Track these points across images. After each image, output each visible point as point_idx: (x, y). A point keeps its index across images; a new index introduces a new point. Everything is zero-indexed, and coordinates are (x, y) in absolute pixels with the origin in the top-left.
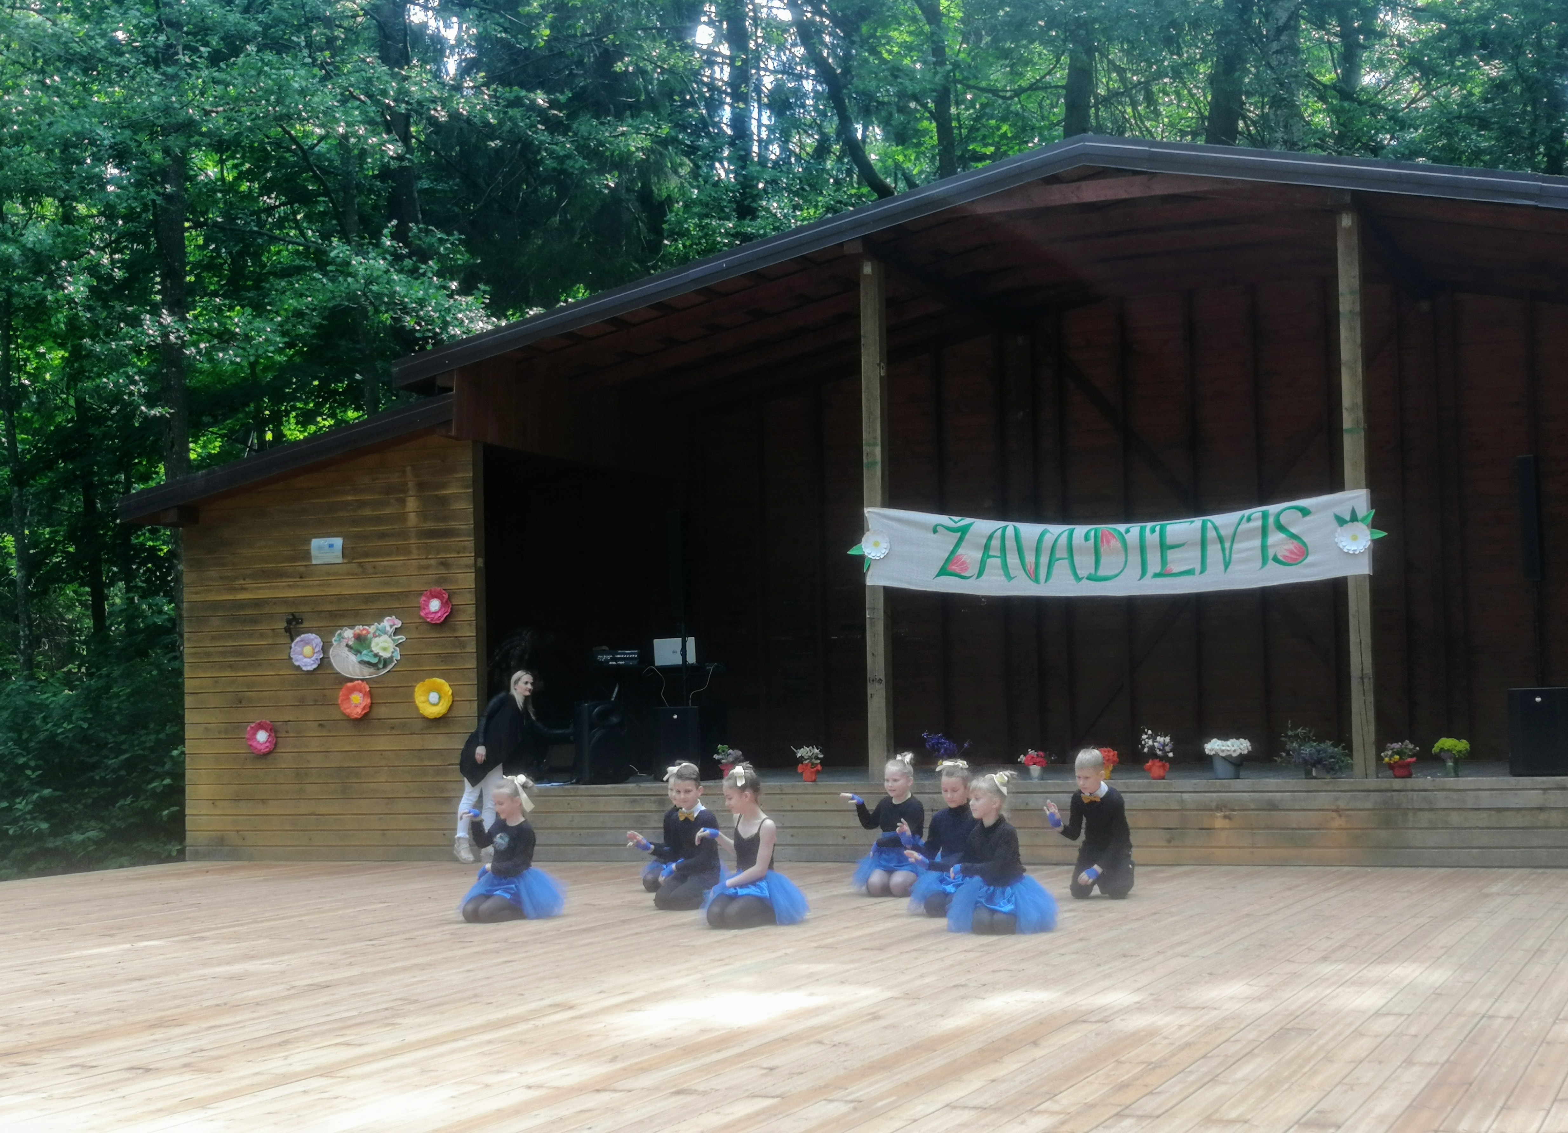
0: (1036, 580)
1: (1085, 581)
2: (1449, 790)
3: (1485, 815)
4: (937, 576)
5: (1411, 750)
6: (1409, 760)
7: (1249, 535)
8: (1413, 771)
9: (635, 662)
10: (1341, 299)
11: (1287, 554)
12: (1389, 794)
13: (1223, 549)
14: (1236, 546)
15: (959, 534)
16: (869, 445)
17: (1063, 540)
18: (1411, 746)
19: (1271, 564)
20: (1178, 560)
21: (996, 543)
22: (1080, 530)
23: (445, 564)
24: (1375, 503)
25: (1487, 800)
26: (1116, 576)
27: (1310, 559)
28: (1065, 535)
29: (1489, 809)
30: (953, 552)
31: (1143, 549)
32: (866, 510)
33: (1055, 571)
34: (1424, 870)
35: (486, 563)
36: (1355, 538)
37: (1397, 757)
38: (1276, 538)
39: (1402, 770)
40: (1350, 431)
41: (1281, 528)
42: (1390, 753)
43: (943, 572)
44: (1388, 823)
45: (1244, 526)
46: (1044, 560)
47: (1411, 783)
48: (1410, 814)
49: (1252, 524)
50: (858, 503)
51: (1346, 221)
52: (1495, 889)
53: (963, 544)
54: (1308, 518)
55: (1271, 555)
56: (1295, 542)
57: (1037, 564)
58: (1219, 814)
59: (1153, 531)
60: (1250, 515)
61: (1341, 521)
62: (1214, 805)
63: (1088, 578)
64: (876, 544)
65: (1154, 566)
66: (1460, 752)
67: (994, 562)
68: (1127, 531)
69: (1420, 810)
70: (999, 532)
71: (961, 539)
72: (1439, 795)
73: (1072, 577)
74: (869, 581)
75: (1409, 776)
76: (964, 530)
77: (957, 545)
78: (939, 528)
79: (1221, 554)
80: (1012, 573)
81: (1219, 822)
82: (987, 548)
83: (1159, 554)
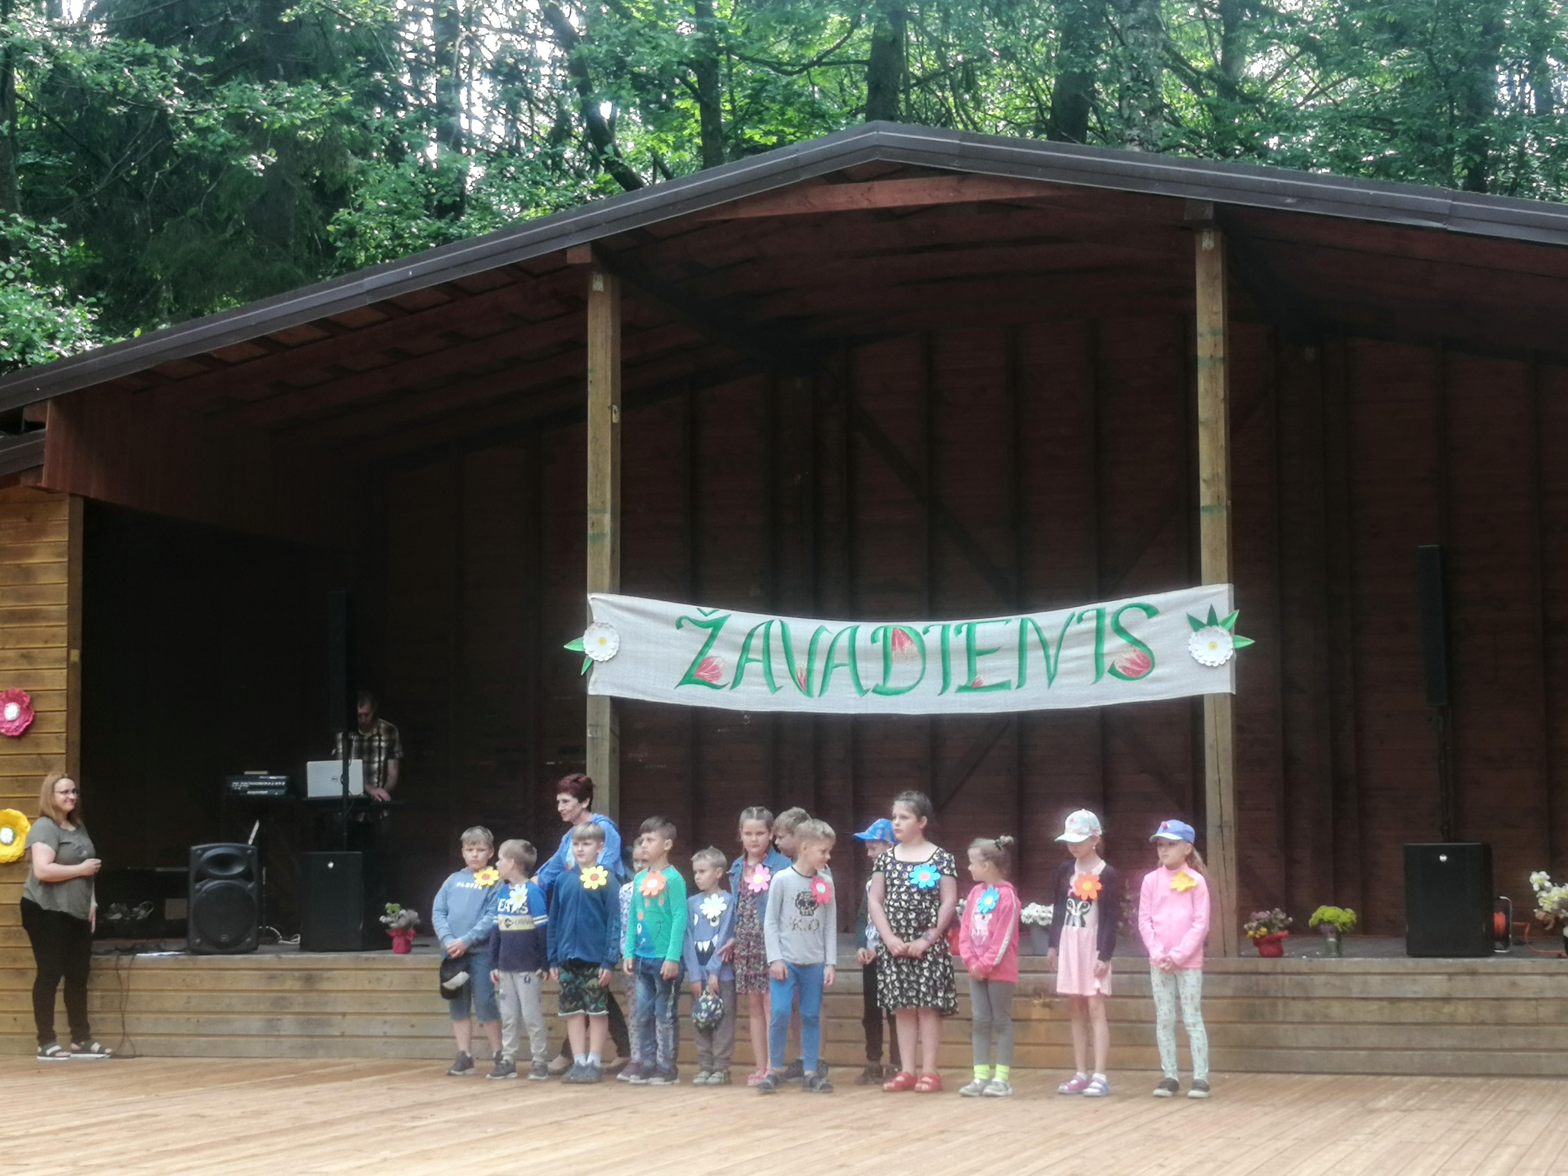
0: (808, 693)
1: (870, 694)
2: (1330, 973)
3: (1374, 1006)
4: (680, 684)
5: (1282, 921)
6: (1280, 933)
7: (1079, 639)
8: (1285, 949)
9: (282, 792)
10: (1199, 340)
11: (1128, 665)
12: (1254, 978)
13: (1047, 657)
14: (1064, 653)
15: (710, 630)
16: (595, 511)
17: (844, 641)
18: (1282, 916)
19: (1107, 678)
20: (990, 670)
21: (757, 642)
22: (866, 630)
23: (27, 657)
24: (1239, 602)
25: (1376, 986)
26: (911, 688)
27: (1156, 672)
28: (846, 636)
29: (1380, 999)
30: (701, 653)
31: (945, 654)
32: (590, 597)
33: (833, 680)
34: (1297, 1077)
35: (83, 656)
36: (1213, 646)
37: (1264, 930)
38: (1113, 643)
39: (1271, 947)
40: (1209, 509)
41: (1120, 631)
42: (1255, 924)
43: (688, 679)
44: (1252, 1016)
45: (1074, 628)
46: (819, 665)
47: (1281, 963)
48: (1280, 1003)
49: (1084, 626)
50: (580, 587)
51: (1207, 243)
52: (1382, 1103)
53: (716, 643)
54: (1155, 619)
55: (1107, 667)
56: (1137, 649)
57: (809, 671)
58: (1036, 1002)
59: (959, 631)
60: (1082, 614)
61: (1196, 624)
62: (1030, 989)
63: (874, 691)
64: (602, 641)
65: (959, 677)
66: (1344, 924)
67: (755, 666)
68: (926, 631)
69: (1294, 998)
70: (762, 629)
71: (712, 637)
72: (1319, 980)
73: (854, 689)
74: (592, 690)
75: (1279, 954)
76: (716, 626)
77: (707, 645)
78: (683, 622)
79: (1044, 663)
80: (778, 682)
81: (1037, 1011)
82: (745, 648)
83: (965, 662)
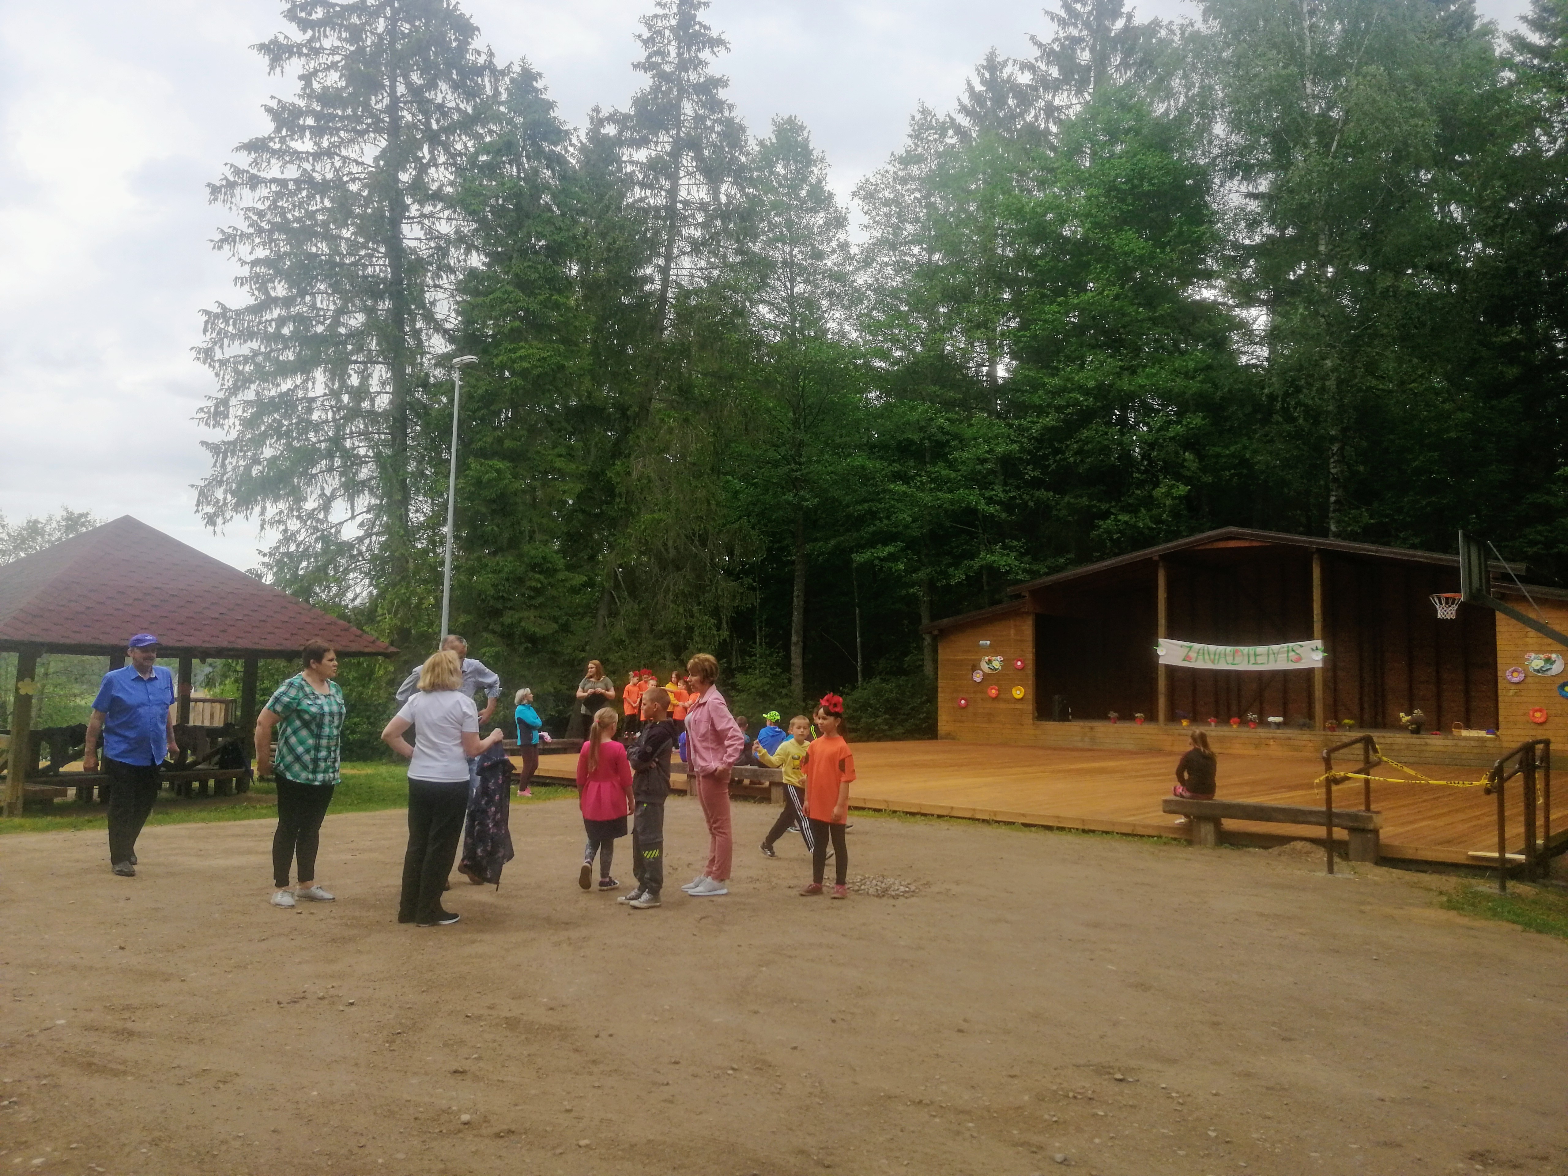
2: (1347, 736)
4: (1182, 662)
6: (1334, 725)
7: (1283, 653)
8: (1335, 729)
10: (1314, 580)
11: (1295, 660)
12: (1327, 736)
14: (1279, 656)
15: (1190, 648)
16: (1160, 619)
17: (1223, 651)
19: (1290, 663)
20: (1260, 659)
21: (1201, 651)
22: (1229, 648)
23: (1023, 650)
24: (1325, 644)
26: (1240, 663)
27: (1302, 661)
30: (1187, 654)
31: (1249, 655)
32: (1159, 639)
33: (1220, 661)
35: (1036, 651)
36: (1317, 656)
37: (1330, 725)
38: (1292, 654)
39: (1332, 729)
40: (1316, 621)
41: (1293, 651)
42: (1328, 723)
43: (1184, 660)
45: (1281, 649)
46: (1217, 657)
47: (1335, 733)
49: (1284, 649)
51: (1316, 557)
53: (1191, 651)
54: (1302, 648)
55: (1290, 660)
56: (1298, 656)
57: (1214, 659)
58: (1272, 740)
59: (1252, 650)
60: (1283, 646)
61: (1313, 650)
62: (1270, 737)
63: (1231, 664)
64: (1162, 650)
65: (1252, 661)
66: (1351, 724)
67: (1201, 657)
68: (1244, 650)
69: (1337, 742)
70: (1202, 648)
72: (1344, 737)
73: (1225, 663)
74: (1160, 662)
77: (1189, 652)
78: (1183, 646)
79: (1274, 658)
80: (1206, 661)
81: (1272, 742)
82: (1198, 653)
83: (1254, 657)
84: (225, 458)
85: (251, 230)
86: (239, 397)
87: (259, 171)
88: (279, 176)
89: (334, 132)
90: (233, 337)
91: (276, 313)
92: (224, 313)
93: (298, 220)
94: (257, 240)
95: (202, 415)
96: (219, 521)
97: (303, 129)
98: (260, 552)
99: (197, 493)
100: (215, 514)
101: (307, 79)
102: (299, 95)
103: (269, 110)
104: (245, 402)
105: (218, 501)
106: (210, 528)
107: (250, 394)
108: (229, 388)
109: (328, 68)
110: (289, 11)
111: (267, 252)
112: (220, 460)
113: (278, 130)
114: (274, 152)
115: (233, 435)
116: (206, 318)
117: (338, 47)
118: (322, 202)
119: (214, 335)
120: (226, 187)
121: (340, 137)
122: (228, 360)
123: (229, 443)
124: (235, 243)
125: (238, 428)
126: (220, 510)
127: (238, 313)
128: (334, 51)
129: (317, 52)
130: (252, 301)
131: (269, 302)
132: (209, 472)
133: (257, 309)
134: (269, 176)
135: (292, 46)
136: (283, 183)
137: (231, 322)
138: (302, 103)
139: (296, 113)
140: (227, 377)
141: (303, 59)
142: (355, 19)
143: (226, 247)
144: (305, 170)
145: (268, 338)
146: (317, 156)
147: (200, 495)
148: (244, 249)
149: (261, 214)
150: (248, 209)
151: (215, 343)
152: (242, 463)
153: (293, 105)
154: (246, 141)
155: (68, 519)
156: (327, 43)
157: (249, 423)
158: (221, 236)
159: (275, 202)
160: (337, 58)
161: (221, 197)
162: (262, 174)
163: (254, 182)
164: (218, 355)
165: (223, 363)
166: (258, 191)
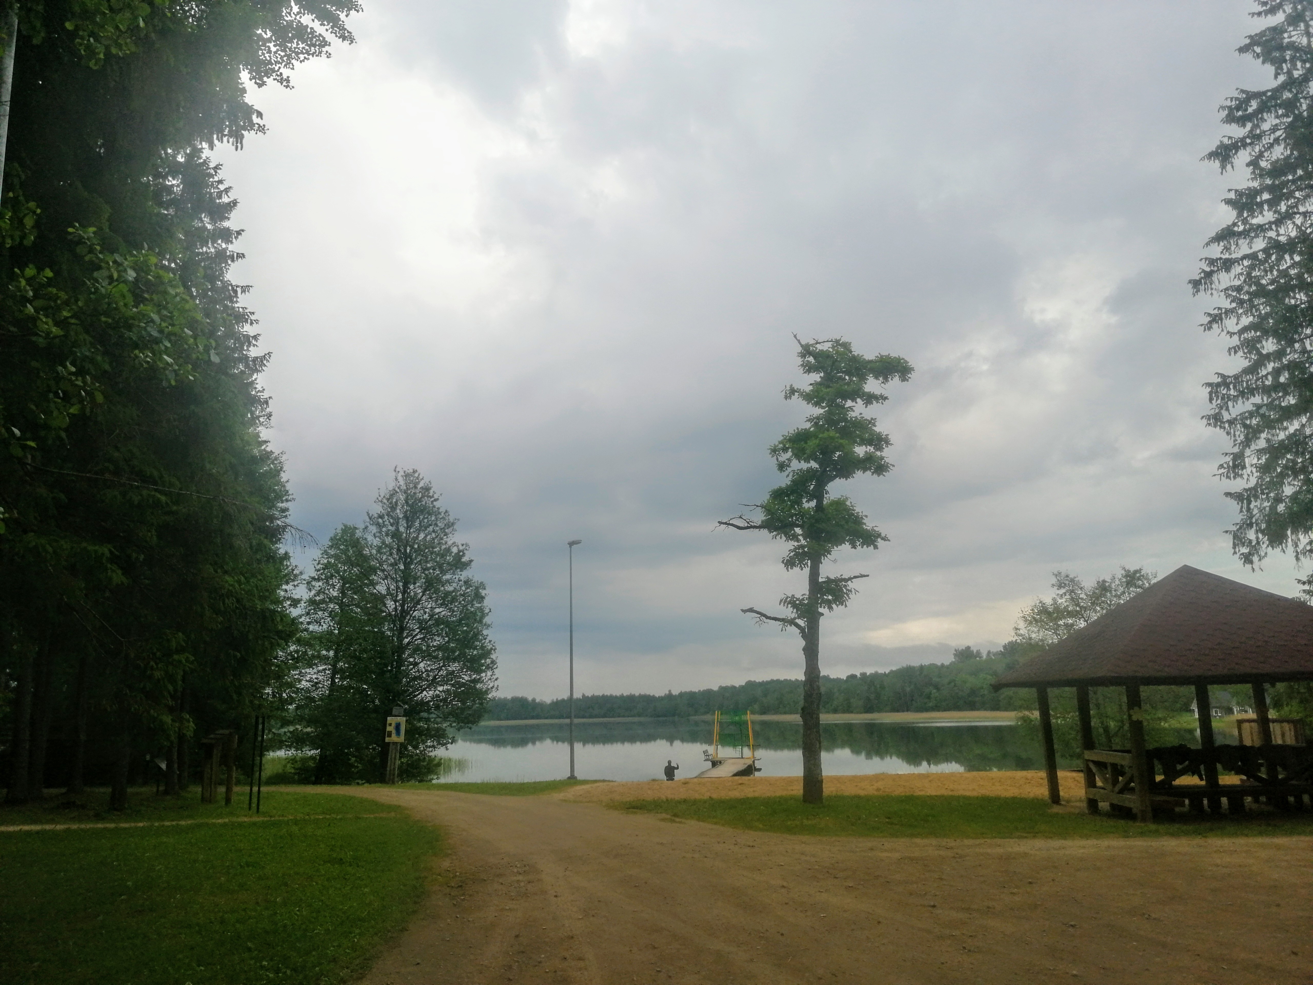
84: (1249, 503)
85: (1234, 305)
86: (1253, 447)
87: (1230, 254)
88: (1249, 251)
89: (1290, 195)
90: (1235, 399)
91: (1270, 366)
92: (1225, 381)
93: (1272, 282)
94: (1241, 311)
95: (1222, 471)
96: (1255, 559)
97: (1260, 205)
98: (1299, 581)
99: (1231, 537)
100: (1250, 554)
101: (1254, 163)
102: (1252, 179)
103: (1228, 202)
104: (1258, 451)
105: (1250, 541)
106: (1248, 566)
107: (1262, 443)
108: (1242, 442)
109: (1271, 146)
110: (1228, 116)
111: (1251, 319)
112: (1245, 505)
113: (1240, 214)
114: (1240, 234)
115: (1253, 482)
116: (1210, 389)
117: (1276, 125)
118: (1292, 258)
119: (1219, 402)
120: (1204, 278)
121: (1295, 198)
122: (1235, 419)
123: (1250, 489)
124: (1221, 319)
125: (1256, 474)
126: (1255, 548)
127: (1236, 377)
128: (1274, 129)
129: (1259, 137)
130: (1246, 363)
131: (1263, 359)
132: (1239, 518)
133: (1252, 370)
134: (1239, 255)
135: (1237, 142)
136: (1253, 256)
137: (1231, 387)
138: (1256, 184)
139: (1253, 193)
140: (1237, 433)
141: (1249, 149)
142: (1287, 95)
143: (1215, 326)
144: (1270, 238)
145: (1267, 390)
146: (1279, 222)
147: (1234, 538)
148: (1231, 324)
149: (1239, 289)
150: (1226, 289)
151: (1221, 408)
152: (1266, 504)
153: (1249, 189)
154: (1213, 234)
155: (1126, 576)
156: (1266, 126)
157: (1264, 469)
158: (1209, 319)
159: (1249, 275)
160: (1278, 133)
161: (1202, 287)
162: (1234, 256)
163: (1227, 265)
164: (1226, 416)
165: (1231, 422)
166: (1233, 271)
